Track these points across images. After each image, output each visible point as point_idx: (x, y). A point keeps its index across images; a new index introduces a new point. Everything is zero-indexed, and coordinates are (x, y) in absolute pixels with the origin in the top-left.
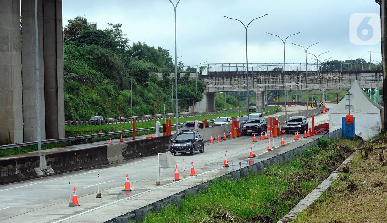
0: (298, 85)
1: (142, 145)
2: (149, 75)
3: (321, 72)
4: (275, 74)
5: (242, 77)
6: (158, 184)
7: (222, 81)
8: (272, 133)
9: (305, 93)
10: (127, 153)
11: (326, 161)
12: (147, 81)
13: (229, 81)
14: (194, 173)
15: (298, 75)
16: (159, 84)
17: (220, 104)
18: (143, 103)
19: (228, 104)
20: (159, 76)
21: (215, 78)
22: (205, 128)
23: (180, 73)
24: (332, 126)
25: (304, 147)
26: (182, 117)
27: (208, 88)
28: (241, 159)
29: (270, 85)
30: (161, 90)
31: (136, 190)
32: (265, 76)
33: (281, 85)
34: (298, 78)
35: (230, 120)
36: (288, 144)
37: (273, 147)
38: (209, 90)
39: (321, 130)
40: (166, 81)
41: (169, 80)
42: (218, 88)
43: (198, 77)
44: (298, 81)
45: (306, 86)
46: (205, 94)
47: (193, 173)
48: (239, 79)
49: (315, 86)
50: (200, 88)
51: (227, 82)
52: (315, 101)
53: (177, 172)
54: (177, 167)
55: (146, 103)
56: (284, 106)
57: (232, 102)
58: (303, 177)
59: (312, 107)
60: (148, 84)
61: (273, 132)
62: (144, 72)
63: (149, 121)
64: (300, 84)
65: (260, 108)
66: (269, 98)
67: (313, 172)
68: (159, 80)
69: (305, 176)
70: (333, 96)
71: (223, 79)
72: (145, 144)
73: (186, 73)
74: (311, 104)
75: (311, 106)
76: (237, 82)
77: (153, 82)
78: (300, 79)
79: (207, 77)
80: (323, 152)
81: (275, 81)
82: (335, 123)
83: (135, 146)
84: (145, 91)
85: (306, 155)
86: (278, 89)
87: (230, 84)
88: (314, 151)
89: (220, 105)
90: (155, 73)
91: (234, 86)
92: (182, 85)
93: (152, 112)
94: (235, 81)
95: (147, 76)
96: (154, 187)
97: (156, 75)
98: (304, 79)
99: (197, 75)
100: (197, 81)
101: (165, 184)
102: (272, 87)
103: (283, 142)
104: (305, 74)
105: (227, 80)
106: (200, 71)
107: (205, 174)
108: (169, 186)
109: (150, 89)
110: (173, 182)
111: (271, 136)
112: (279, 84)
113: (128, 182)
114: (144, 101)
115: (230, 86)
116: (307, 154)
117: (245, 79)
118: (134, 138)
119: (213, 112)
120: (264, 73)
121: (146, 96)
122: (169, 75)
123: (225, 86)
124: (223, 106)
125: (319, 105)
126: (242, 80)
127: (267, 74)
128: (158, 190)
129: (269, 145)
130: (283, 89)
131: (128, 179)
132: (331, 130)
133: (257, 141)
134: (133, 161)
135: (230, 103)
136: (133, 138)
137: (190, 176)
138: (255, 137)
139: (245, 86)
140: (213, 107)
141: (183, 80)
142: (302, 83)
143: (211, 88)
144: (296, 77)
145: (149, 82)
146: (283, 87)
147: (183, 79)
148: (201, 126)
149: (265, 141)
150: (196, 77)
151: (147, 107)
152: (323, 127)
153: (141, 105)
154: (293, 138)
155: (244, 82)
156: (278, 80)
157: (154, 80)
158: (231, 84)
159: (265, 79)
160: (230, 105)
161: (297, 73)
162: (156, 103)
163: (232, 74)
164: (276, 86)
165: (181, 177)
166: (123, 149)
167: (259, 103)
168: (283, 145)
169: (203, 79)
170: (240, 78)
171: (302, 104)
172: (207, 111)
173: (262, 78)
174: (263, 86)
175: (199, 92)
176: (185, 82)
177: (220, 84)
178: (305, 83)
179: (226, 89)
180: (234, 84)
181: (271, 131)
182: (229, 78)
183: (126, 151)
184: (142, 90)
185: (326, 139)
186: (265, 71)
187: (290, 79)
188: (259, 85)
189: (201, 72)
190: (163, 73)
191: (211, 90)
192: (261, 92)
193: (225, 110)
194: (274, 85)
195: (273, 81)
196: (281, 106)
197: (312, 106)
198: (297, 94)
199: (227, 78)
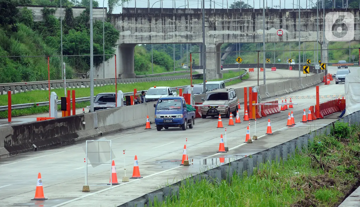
0: (280, 33)
1: (36, 130)
2: (18, 11)
3: (322, 10)
4: (241, 15)
5: (183, 18)
6: (86, 190)
7: (146, 25)
8: (247, 114)
9: (289, 47)
10: (13, 143)
11: (351, 158)
12: (15, 22)
13: (160, 26)
14: (139, 174)
15: (281, 17)
16: (36, 27)
17: (143, 64)
18: (8, 60)
19: (155, 66)
20: (36, 14)
21: (136, 20)
22: (134, 104)
23: (73, 9)
24: (351, 104)
25: (311, 136)
26: (82, 86)
27: (124, 36)
28: (205, 154)
29: (231, 32)
30: (39, 39)
31: (53, 199)
32: (223, 17)
33: (251, 33)
34: (281, 21)
35: (172, 92)
36: (277, 133)
37: (255, 136)
38: (125, 40)
39: (330, 110)
40: (48, 23)
41: (53, 21)
42: (140, 37)
43: (105, 16)
44: (281, 27)
45: (295, 34)
46: (118, 46)
47: (136, 174)
48: (177, 22)
49: (310, 35)
50: (108, 36)
51: (156, 27)
52: (308, 62)
53: (114, 171)
54: (113, 164)
55: (15, 60)
56: (253, 70)
57: (162, 62)
58: (316, 182)
59: (307, 72)
60: (17, 27)
61: (248, 112)
62: (9, 5)
63: (25, 92)
64: (284, 31)
65: (213, 73)
66: (224, 56)
67: (331, 176)
68: (35, 21)
69: (319, 181)
70: (340, 53)
71: (150, 20)
72: (41, 129)
73: (85, 9)
74: (304, 67)
75: (305, 70)
76: (174, 28)
77: (25, 24)
78: (285, 23)
79: (121, 17)
80: (342, 145)
81: (241, 27)
82: (355, 98)
83: (26, 132)
84: (12, 40)
85: (316, 149)
86: (245, 40)
87: (161, 31)
88: (327, 143)
89: (141, 67)
90: (29, 8)
91: (168, 34)
92: (77, 30)
93: (26, 77)
94: (171, 26)
95: (14, 12)
96: (81, 195)
97: (30, 12)
98: (291, 23)
99: (105, 13)
100: (104, 24)
101: (97, 191)
102: (235, 36)
103: (269, 129)
104: (294, 14)
105: (156, 24)
106: (109, 6)
107: (155, 176)
108: (107, 193)
109: (21, 36)
110: (110, 187)
111: (247, 119)
112: (246, 32)
113: (40, 186)
114: (12, 58)
115: (161, 34)
116: (316, 147)
117: (188, 22)
118: (10, 120)
119: (132, 79)
120: (221, 12)
121: (14, 49)
122: (53, 12)
123: (153, 33)
124: (147, 69)
125: (319, 68)
126: (182, 23)
127: (226, 14)
128: (90, 198)
129: (249, 133)
130: (254, 41)
131: (40, 181)
132: (349, 111)
133: (223, 126)
134: (27, 157)
135: (159, 64)
136: (7, 120)
137: (132, 178)
138: (220, 120)
139: (187, 35)
140: (131, 70)
141: (79, 22)
142: (287, 29)
143: (128, 37)
144: (276, 20)
145: (18, 24)
146: (254, 37)
147: (79, 19)
148: (128, 101)
149: (236, 127)
150: (102, 16)
151: (16, 68)
152: (333, 106)
153: (5, 64)
154: (284, 123)
155: (187, 27)
156: (246, 25)
157: (27, 21)
158: (164, 31)
159: (223, 23)
160: (158, 66)
161: (280, 13)
162: (32, 62)
163: (164, 13)
164: (241, 35)
165: (119, 180)
166: (6, 137)
167: (211, 64)
168: (269, 134)
169: (115, 21)
170: (180, 20)
171: (285, 67)
172: (122, 76)
173: (218, 21)
174: (219, 35)
175: (107, 44)
176: (82, 26)
177: (144, 30)
178: (294, 30)
179: (154, 38)
180: (168, 30)
181: (246, 111)
182: (160, 19)
183: (10, 140)
184: (6, 38)
185: (343, 123)
186: (223, 9)
187: (267, 23)
188: (212, 32)
189: (111, 8)
190: (42, 8)
191: (127, 41)
192: (215, 44)
193: (151, 76)
194: (238, 32)
195: (236, 25)
196: (247, 69)
197: (308, 70)
198: (275, 48)
199: (156, 20)
